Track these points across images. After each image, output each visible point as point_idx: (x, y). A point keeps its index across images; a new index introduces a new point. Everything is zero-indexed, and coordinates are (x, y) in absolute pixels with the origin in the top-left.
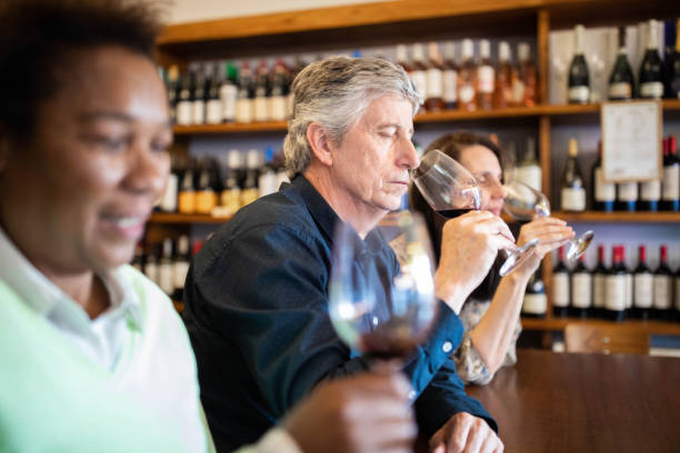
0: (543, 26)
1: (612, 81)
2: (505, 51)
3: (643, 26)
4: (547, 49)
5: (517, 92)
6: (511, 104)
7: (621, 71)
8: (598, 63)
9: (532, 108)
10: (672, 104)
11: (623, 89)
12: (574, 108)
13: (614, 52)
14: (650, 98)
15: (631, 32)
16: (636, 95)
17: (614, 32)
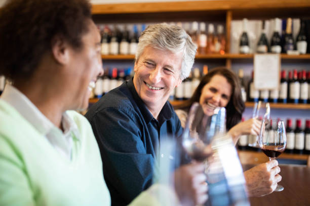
0: (229, 18)
1: (259, 44)
2: (211, 28)
3: (272, 21)
4: (230, 28)
5: (217, 47)
6: (214, 53)
7: (263, 40)
8: (253, 36)
9: (223, 54)
10: (284, 56)
11: (263, 48)
12: (242, 56)
13: (260, 32)
14: (275, 53)
15: (268, 23)
16: (269, 51)
17: (260, 23)
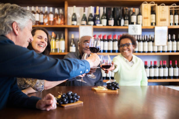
0: (66, 5)
1: (82, 20)
2: (56, 11)
3: (89, 7)
4: (67, 11)
5: (59, 21)
6: (58, 24)
7: (84, 18)
8: (79, 16)
9: (63, 26)
10: (95, 27)
11: (84, 22)
12: (73, 26)
13: (83, 13)
14: (90, 25)
15: (86, 8)
16: (87, 24)
17: (83, 8)
